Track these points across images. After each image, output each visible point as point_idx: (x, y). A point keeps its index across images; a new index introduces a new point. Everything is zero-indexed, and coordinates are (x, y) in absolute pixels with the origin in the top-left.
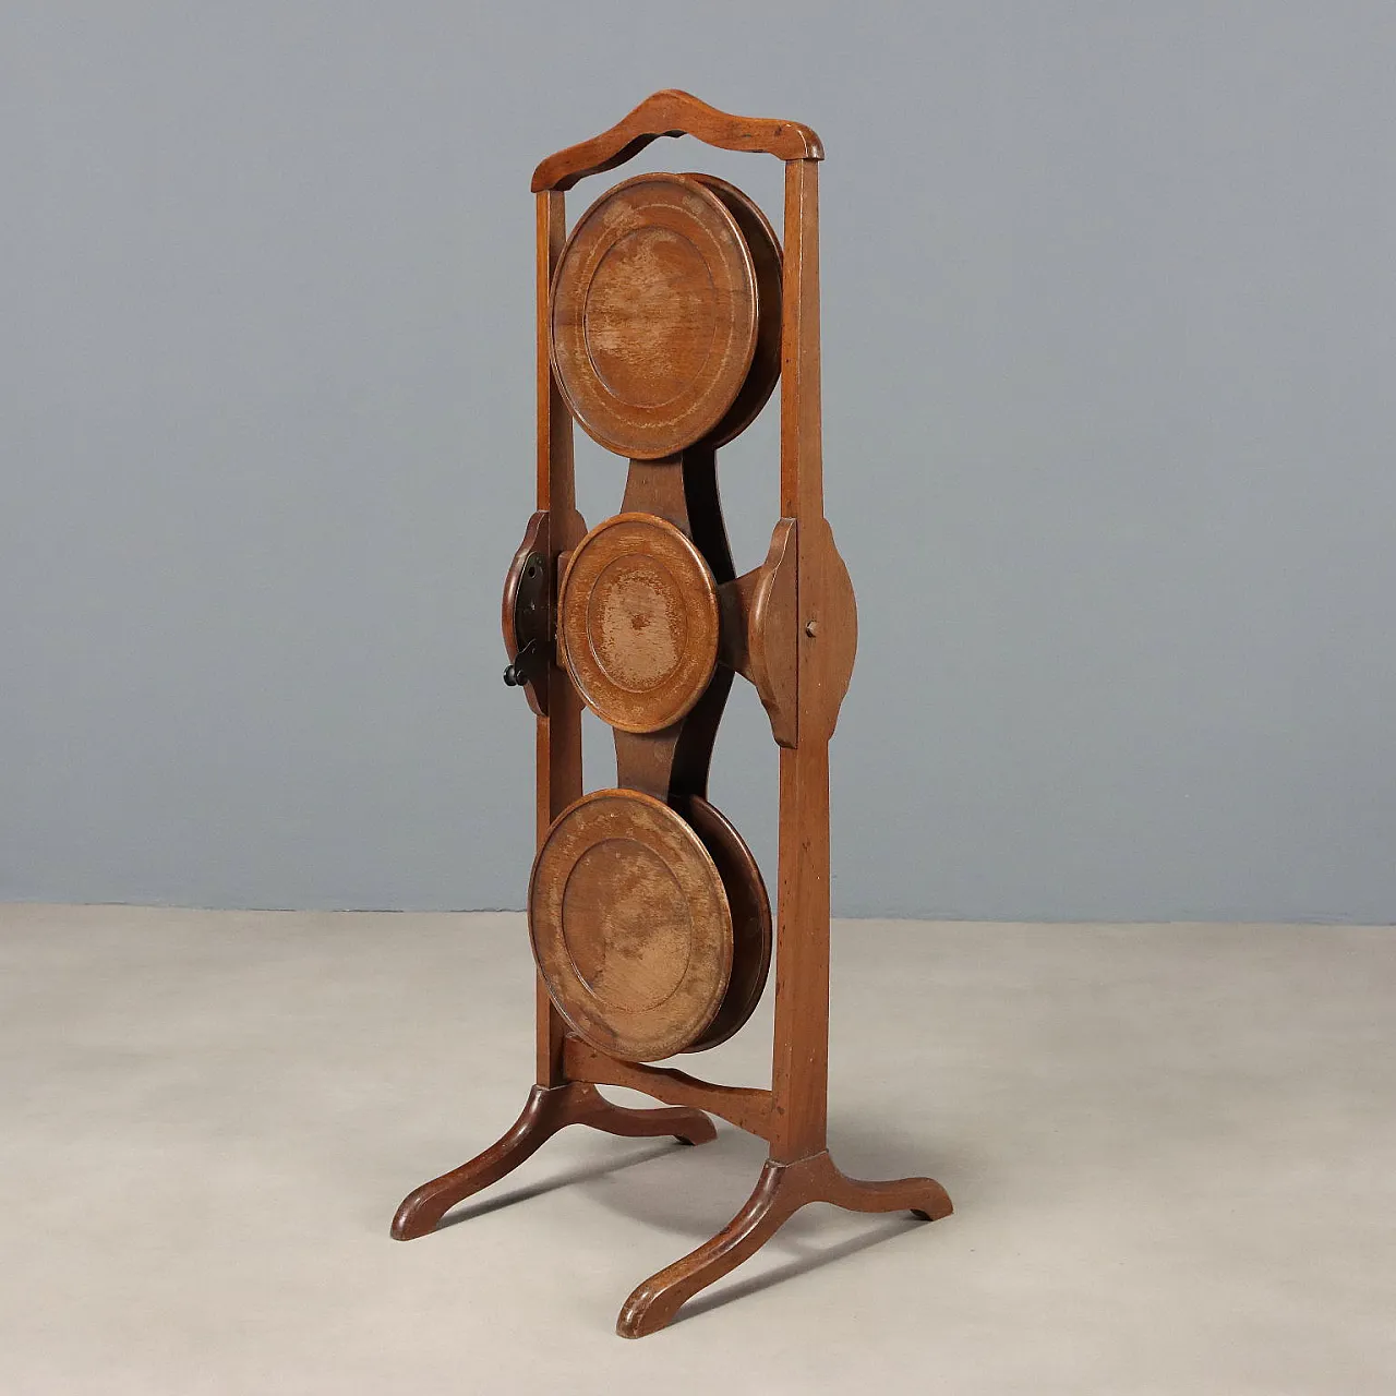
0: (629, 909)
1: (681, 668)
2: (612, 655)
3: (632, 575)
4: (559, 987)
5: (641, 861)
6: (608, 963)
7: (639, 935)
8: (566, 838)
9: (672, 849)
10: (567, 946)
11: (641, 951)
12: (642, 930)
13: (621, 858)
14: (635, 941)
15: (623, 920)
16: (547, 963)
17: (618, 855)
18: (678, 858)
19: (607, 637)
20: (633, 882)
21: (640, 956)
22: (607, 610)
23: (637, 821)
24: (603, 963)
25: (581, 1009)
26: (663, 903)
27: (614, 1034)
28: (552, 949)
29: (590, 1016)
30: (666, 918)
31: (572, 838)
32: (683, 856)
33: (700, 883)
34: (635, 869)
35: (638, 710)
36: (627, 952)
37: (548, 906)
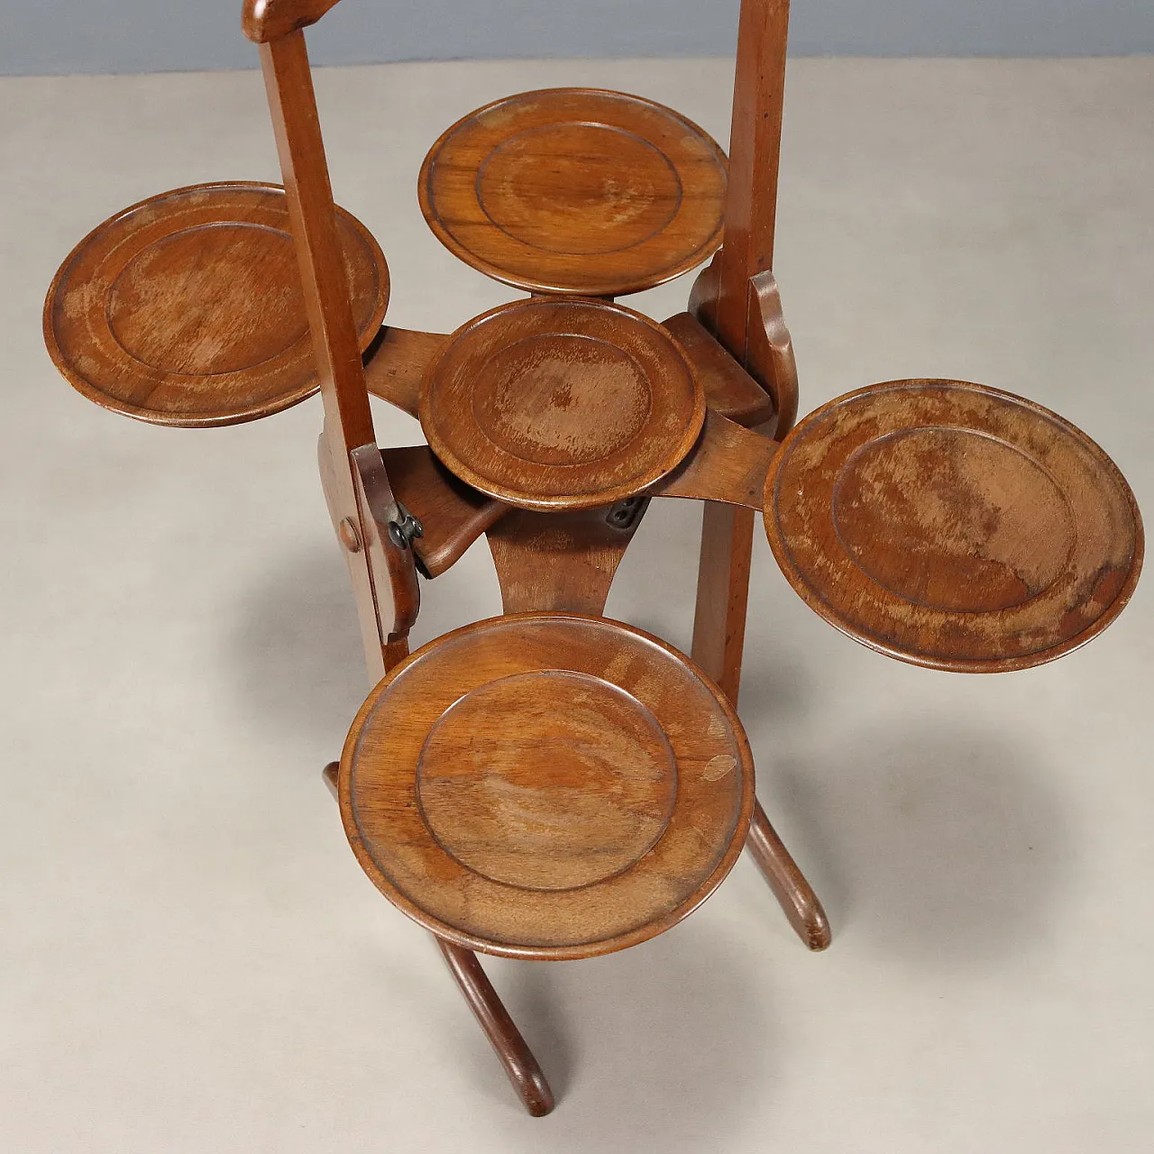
0: (931, 511)
1: (639, 356)
2: (589, 443)
3: (501, 390)
4: (1039, 639)
5: (867, 474)
6: (1004, 558)
7: (968, 505)
8: (820, 568)
9: (859, 425)
10: (977, 612)
11: (990, 506)
12: (961, 500)
13: (860, 501)
14: (974, 512)
15: (946, 521)
16: (1000, 650)
17: (855, 505)
18: (872, 422)
19: (563, 444)
20: (893, 492)
21: (997, 510)
22: (529, 436)
23: (815, 461)
24: (1003, 565)
25: (1070, 610)
26: (927, 460)
27: (1106, 567)
28: (978, 636)
29: (1081, 600)
30: (947, 463)
31: (820, 560)
32: (869, 414)
33: (907, 404)
34: (878, 486)
35: (672, 420)
36: (990, 528)
37: (913, 626)
